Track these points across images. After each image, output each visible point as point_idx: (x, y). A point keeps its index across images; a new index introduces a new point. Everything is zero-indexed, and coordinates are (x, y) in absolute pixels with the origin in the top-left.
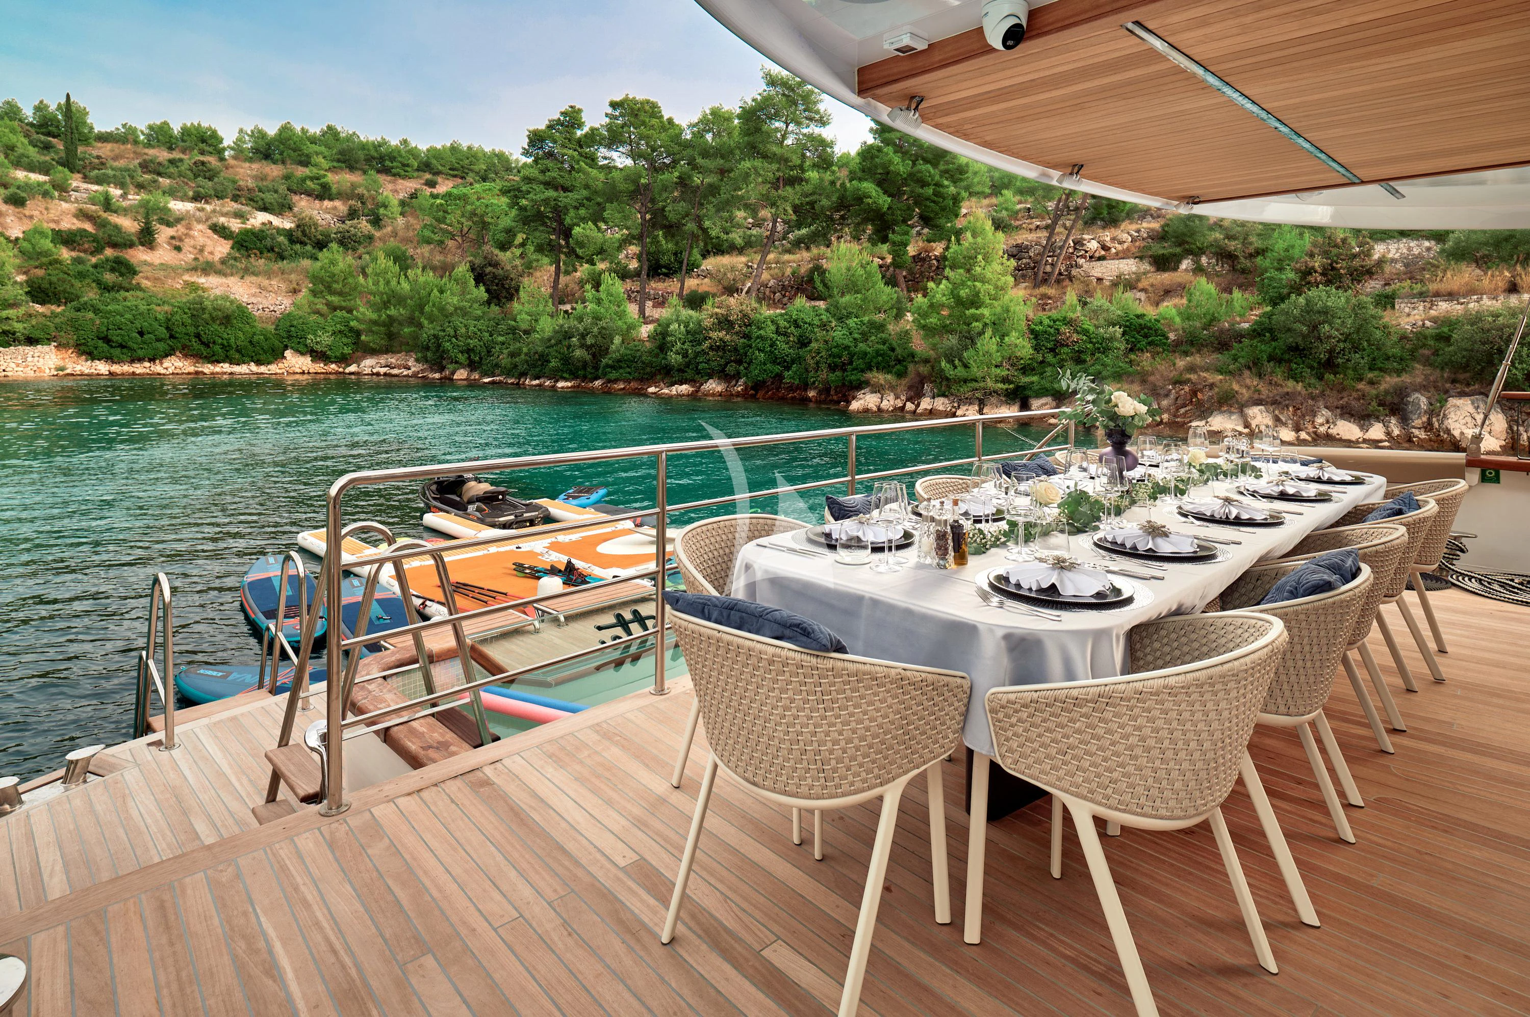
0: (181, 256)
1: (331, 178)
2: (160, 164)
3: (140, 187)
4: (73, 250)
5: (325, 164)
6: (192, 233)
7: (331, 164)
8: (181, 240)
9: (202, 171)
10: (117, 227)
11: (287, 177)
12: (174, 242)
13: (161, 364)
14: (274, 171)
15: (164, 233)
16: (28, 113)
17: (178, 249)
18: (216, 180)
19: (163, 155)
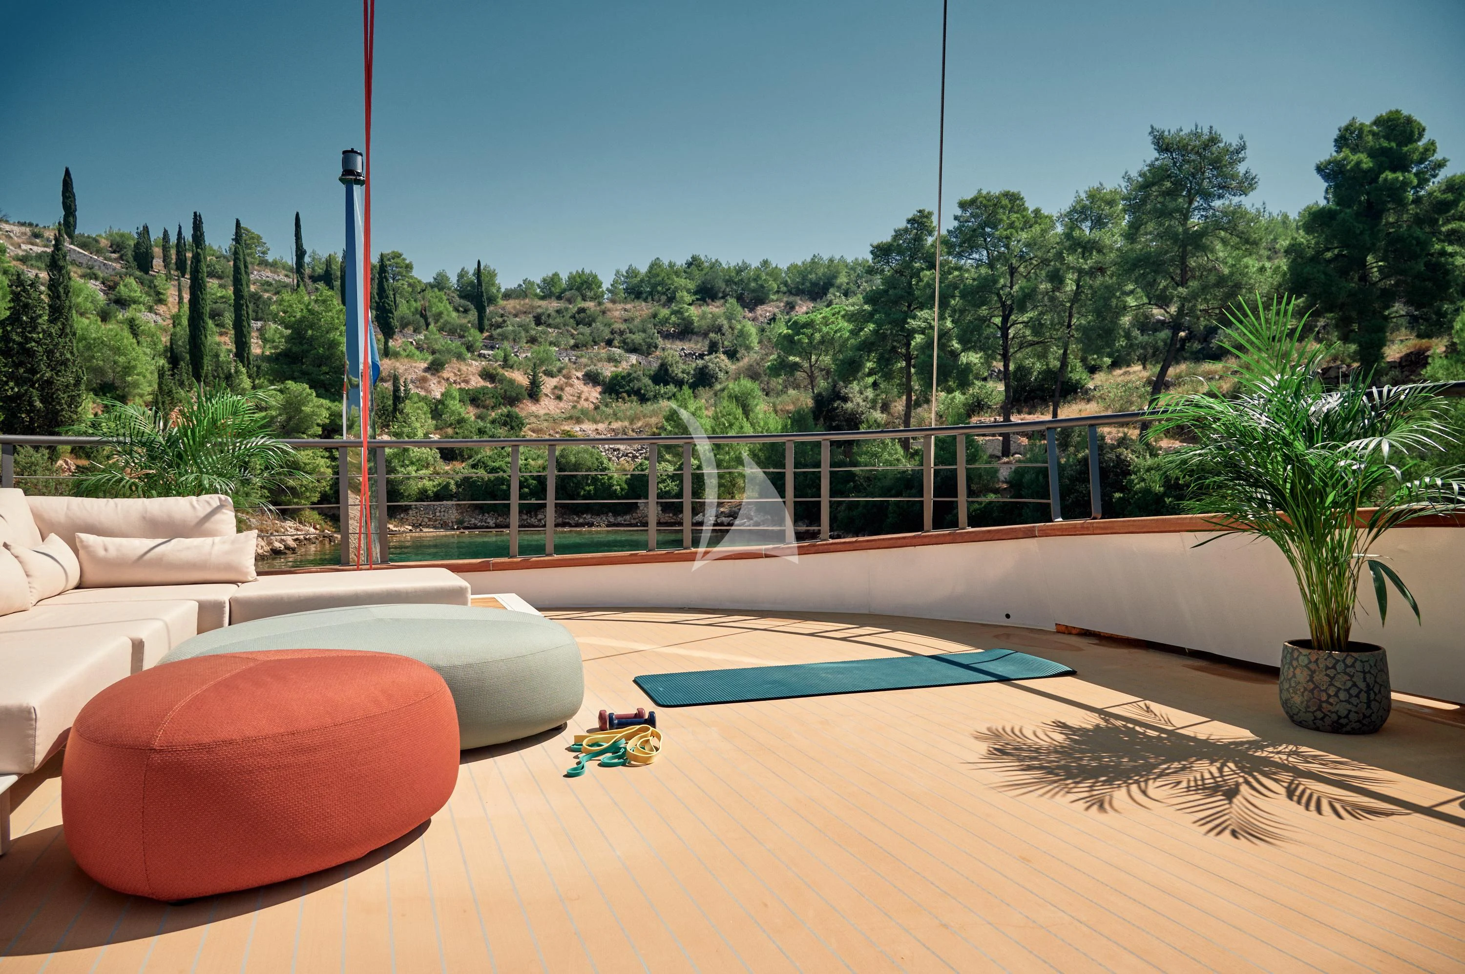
0: (562, 405)
1: (694, 312)
2: (549, 316)
3: (533, 340)
4: (478, 407)
5: (688, 298)
6: (570, 381)
7: (694, 298)
8: (562, 389)
9: (582, 319)
10: (511, 382)
11: (655, 316)
12: (557, 391)
13: (536, 515)
14: (642, 309)
15: (548, 384)
16: (453, 280)
17: (559, 398)
18: (594, 325)
19: (553, 305)
